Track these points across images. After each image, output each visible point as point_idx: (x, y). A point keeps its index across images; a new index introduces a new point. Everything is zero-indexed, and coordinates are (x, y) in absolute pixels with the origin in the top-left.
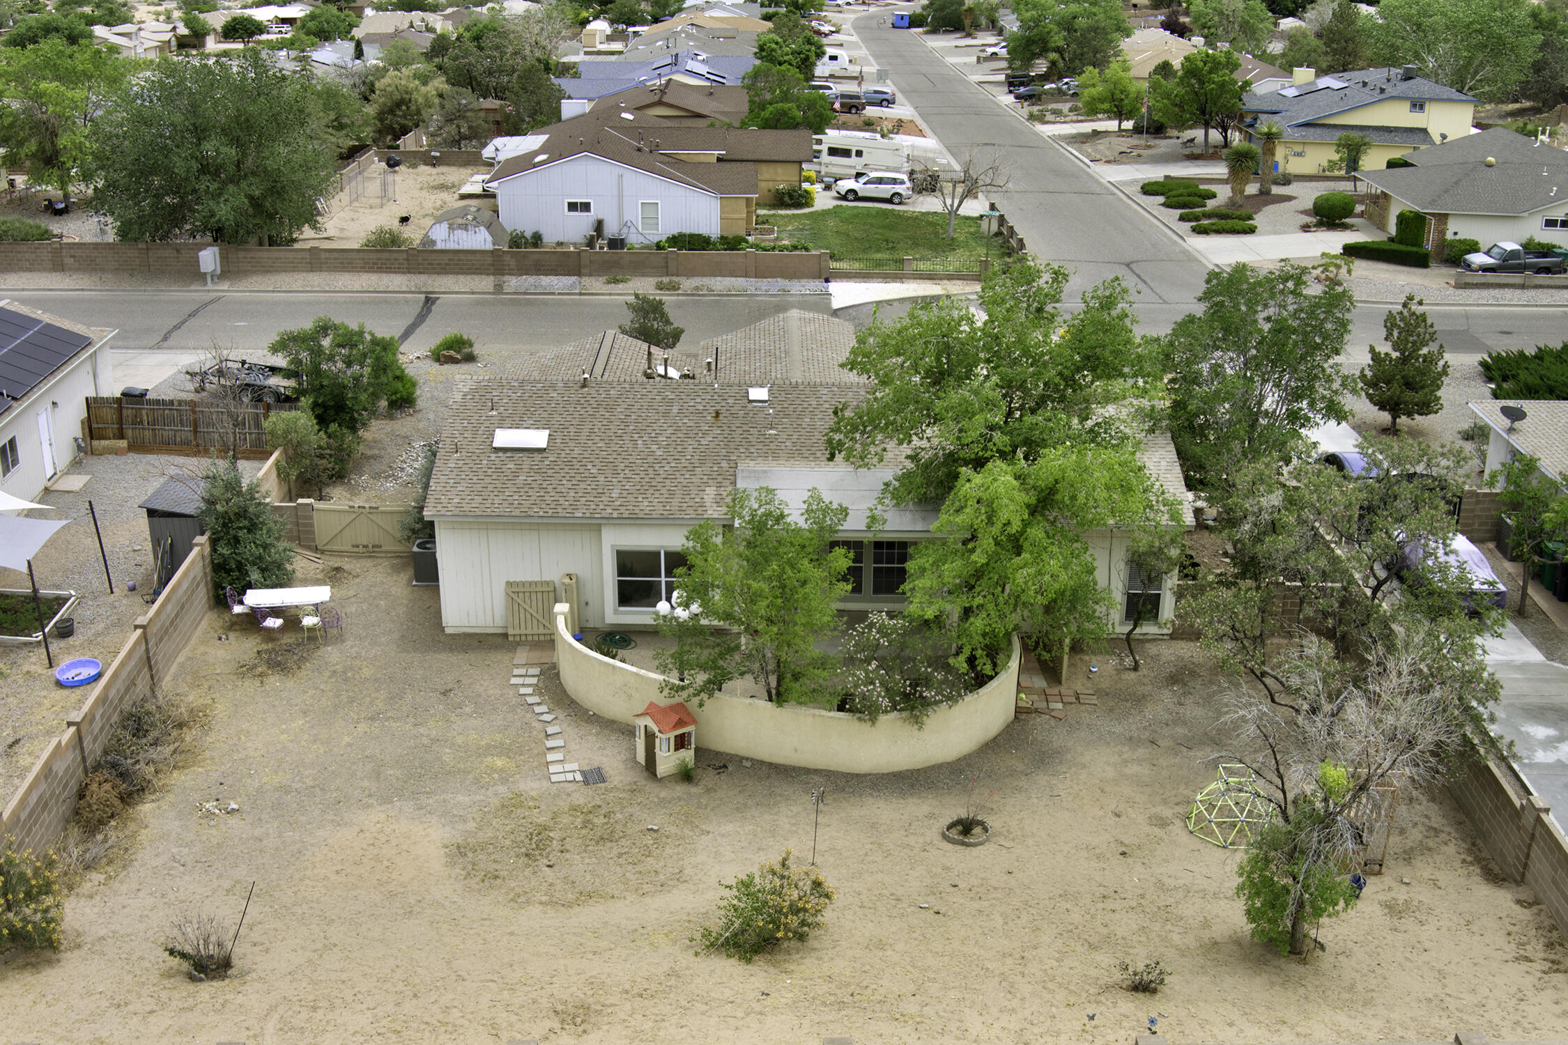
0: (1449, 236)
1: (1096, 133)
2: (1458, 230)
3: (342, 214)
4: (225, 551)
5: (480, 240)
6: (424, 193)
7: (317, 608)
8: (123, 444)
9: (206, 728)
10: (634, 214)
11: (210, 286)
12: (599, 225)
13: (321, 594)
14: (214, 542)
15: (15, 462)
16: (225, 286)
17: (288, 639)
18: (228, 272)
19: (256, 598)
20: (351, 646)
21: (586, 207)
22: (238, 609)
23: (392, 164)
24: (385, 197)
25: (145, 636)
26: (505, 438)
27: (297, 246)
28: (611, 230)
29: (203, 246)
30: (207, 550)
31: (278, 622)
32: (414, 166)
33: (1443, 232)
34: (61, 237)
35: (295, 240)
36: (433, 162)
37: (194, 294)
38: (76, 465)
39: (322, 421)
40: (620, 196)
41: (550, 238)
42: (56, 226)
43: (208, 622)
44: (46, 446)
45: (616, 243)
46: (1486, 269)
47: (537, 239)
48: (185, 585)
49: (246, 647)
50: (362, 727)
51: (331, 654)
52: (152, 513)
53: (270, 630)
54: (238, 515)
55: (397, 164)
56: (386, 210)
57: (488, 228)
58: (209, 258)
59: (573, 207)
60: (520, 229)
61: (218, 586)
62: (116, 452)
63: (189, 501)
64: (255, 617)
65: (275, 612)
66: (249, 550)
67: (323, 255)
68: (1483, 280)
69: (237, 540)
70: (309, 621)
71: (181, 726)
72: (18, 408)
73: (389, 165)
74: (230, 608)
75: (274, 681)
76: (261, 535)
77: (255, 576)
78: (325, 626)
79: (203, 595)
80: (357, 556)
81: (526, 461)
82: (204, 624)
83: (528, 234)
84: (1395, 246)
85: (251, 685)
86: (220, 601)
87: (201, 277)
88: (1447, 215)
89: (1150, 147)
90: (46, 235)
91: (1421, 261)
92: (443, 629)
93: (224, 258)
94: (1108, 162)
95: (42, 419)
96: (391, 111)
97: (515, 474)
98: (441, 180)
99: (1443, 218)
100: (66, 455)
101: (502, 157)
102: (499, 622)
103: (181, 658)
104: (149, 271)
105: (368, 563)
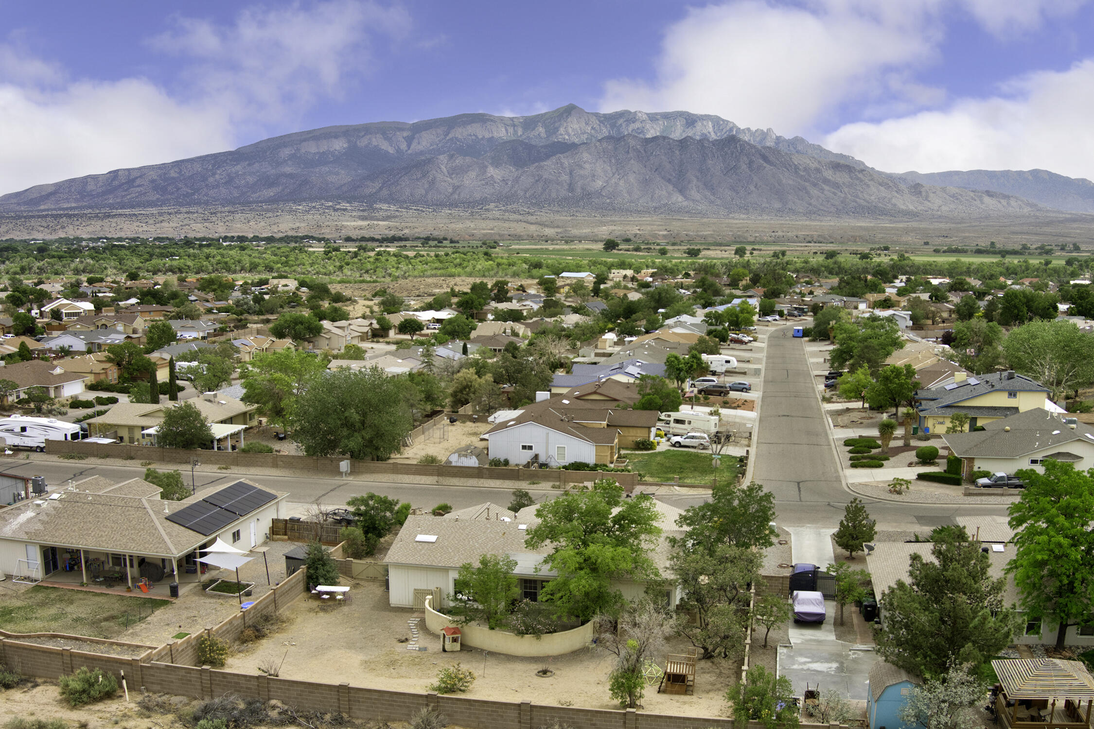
0: (976, 469)
1: (848, 410)
2: (980, 465)
3: (419, 446)
4: (312, 572)
5: (472, 462)
6: (464, 437)
7: (344, 593)
8: (286, 537)
9: (292, 624)
10: (553, 452)
11: (344, 478)
12: (536, 456)
13: (346, 589)
14: (308, 568)
15: (239, 539)
16: (351, 478)
17: (330, 603)
18: (353, 472)
19: (320, 588)
20: (354, 607)
21: (530, 448)
22: (313, 592)
23: (452, 421)
24: (443, 438)
25: (274, 593)
26: (420, 538)
27: (391, 461)
28: (542, 459)
29: (342, 460)
30: (305, 571)
31: (327, 597)
32: (464, 422)
33: (972, 467)
34: (279, 451)
35: (389, 458)
36: (474, 421)
37: (337, 481)
38: (265, 543)
39: (366, 533)
40: (547, 443)
41: (513, 461)
42: (276, 446)
43: (304, 595)
44: (252, 535)
45: (543, 465)
46: (985, 486)
47: (506, 462)
48: (294, 581)
49: (315, 604)
50: (348, 630)
51: (345, 609)
52: (287, 558)
53: (324, 599)
54: (319, 560)
55: (455, 421)
56: (441, 446)
57: (477, 456)
58: (345, 465)
59: (524, 447)
60: (498, 457)
61: (308, 584)
62: (283, 540)
63: (301, 555)
64: (321, 593)
65: (327, 593)
66: (321, 572)
67: (399, 466)
68: (980, 492)
69: (317, 568)
70: (339, 597)
71: (283, 622)
72: (242, 519)
73: (451, 422)
74: (311, 591)
75: (322, 614)
76: (327, 568)
77: (321, 580)
78: (344, 600)
79: (301, 586)
80: (368, 581)
81: (426, 546)
82: (300, 596)
83: (502, 460)
84: (947, 475)
85: (312, 614)
86: (308, 589)
87: (340, 474)
88: (973, 459)
89: (871, 418)
90: (270, 451)
91: (957, 482)
92: (390, 605)
93: (352, 465)
94: (842, 427)
95: (252, 525)
96: (461, 391)
97: (421, 550)
98: (475, 430)
99: (971, 460)
100: (261, 539)
101: (498, 421)
102: (411, 603)
103: (289, 605)
104: (317, 470)
105: (371, 583)
